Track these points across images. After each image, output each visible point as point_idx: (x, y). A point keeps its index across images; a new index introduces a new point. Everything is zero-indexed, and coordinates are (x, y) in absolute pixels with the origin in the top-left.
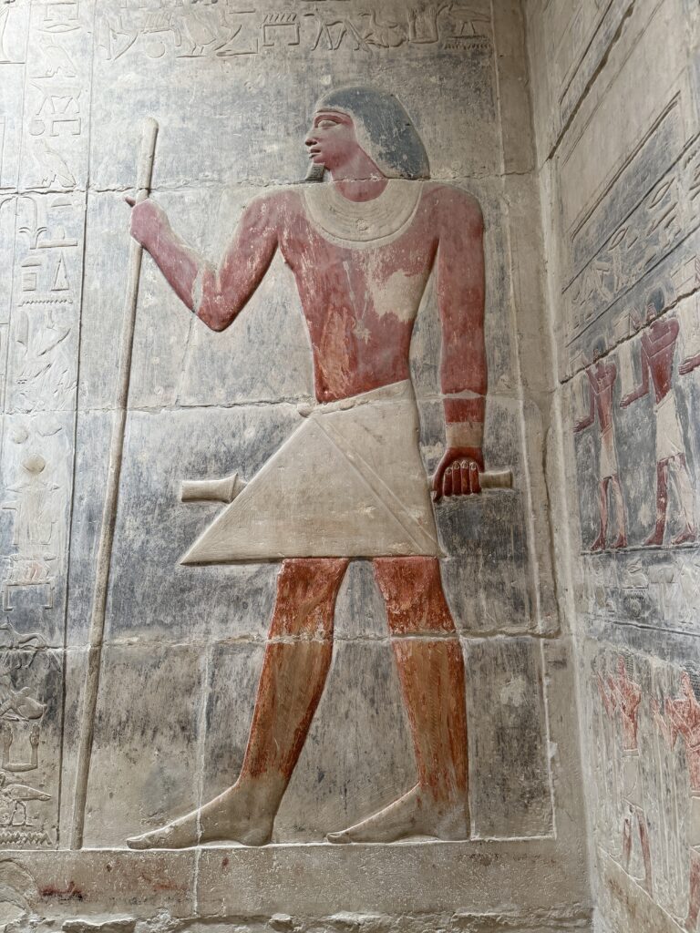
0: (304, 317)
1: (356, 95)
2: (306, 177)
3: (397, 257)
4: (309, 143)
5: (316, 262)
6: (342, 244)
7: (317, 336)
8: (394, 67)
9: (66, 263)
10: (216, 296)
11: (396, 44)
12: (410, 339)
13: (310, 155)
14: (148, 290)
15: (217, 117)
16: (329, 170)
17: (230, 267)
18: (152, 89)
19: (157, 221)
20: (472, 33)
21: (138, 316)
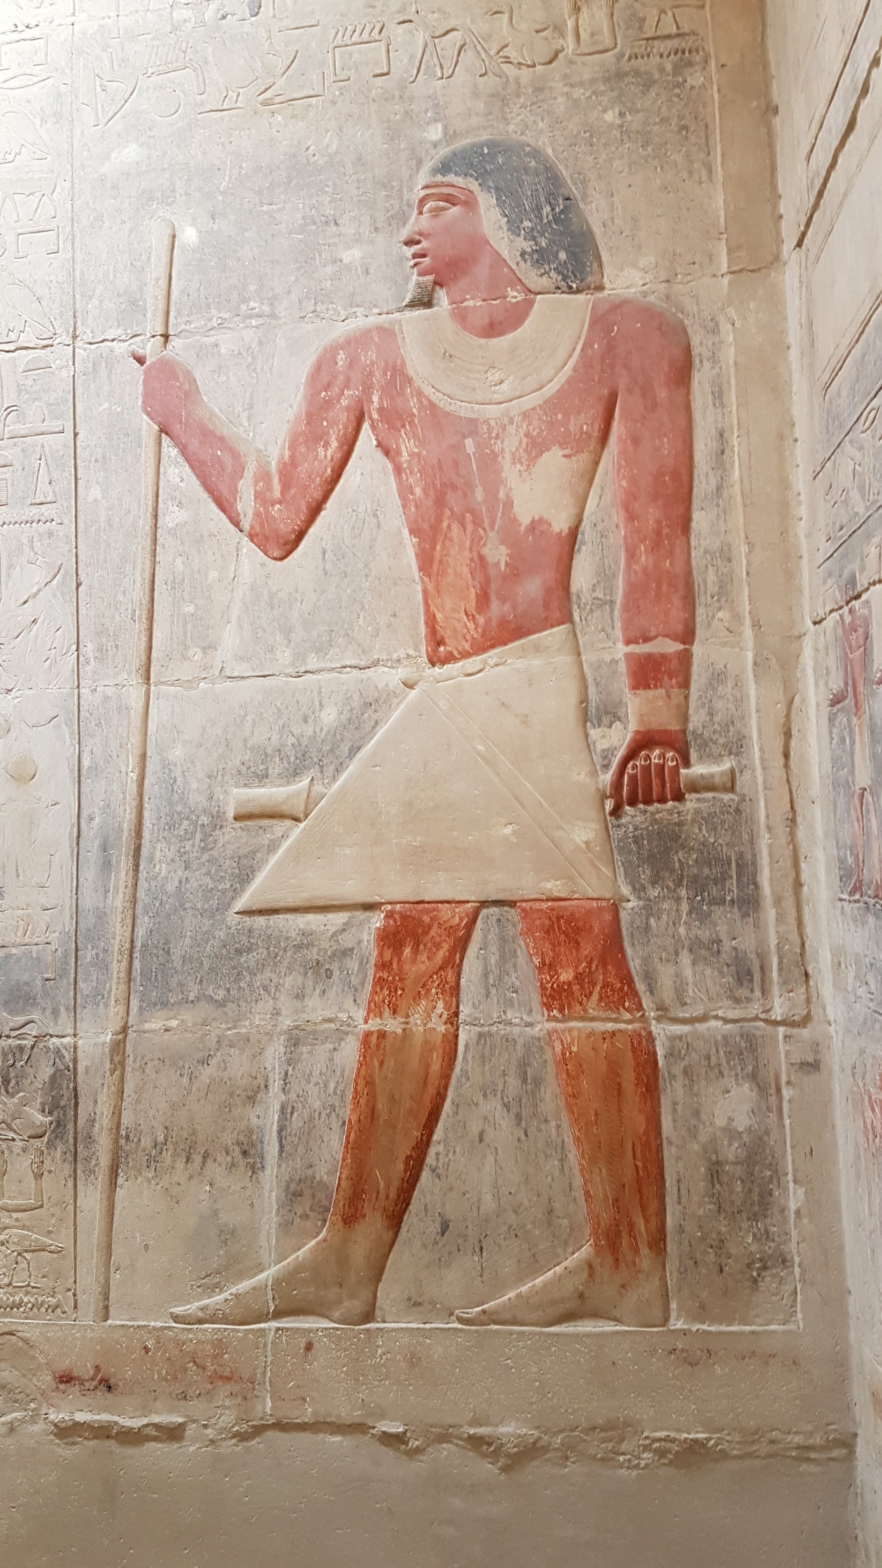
0: (406, 532)
1: (482, 154)
2: (407, 301)
3: (551, 424)
4: (409, 243)
5: (422, 442)
6: (463, 410)
7: (426, 562)
8: (543, 101)
9: (49, 462)
10: (273, 505)
11: (547, 59)
12: (572, 558)
13: (412, 263)
14: (173, 498)
15: (265, 208)
16: (441, 286)
17: (292, 457)
18: (164, 170)
19: (180, 388)
20: (674, 30)
21: (160, 540)
